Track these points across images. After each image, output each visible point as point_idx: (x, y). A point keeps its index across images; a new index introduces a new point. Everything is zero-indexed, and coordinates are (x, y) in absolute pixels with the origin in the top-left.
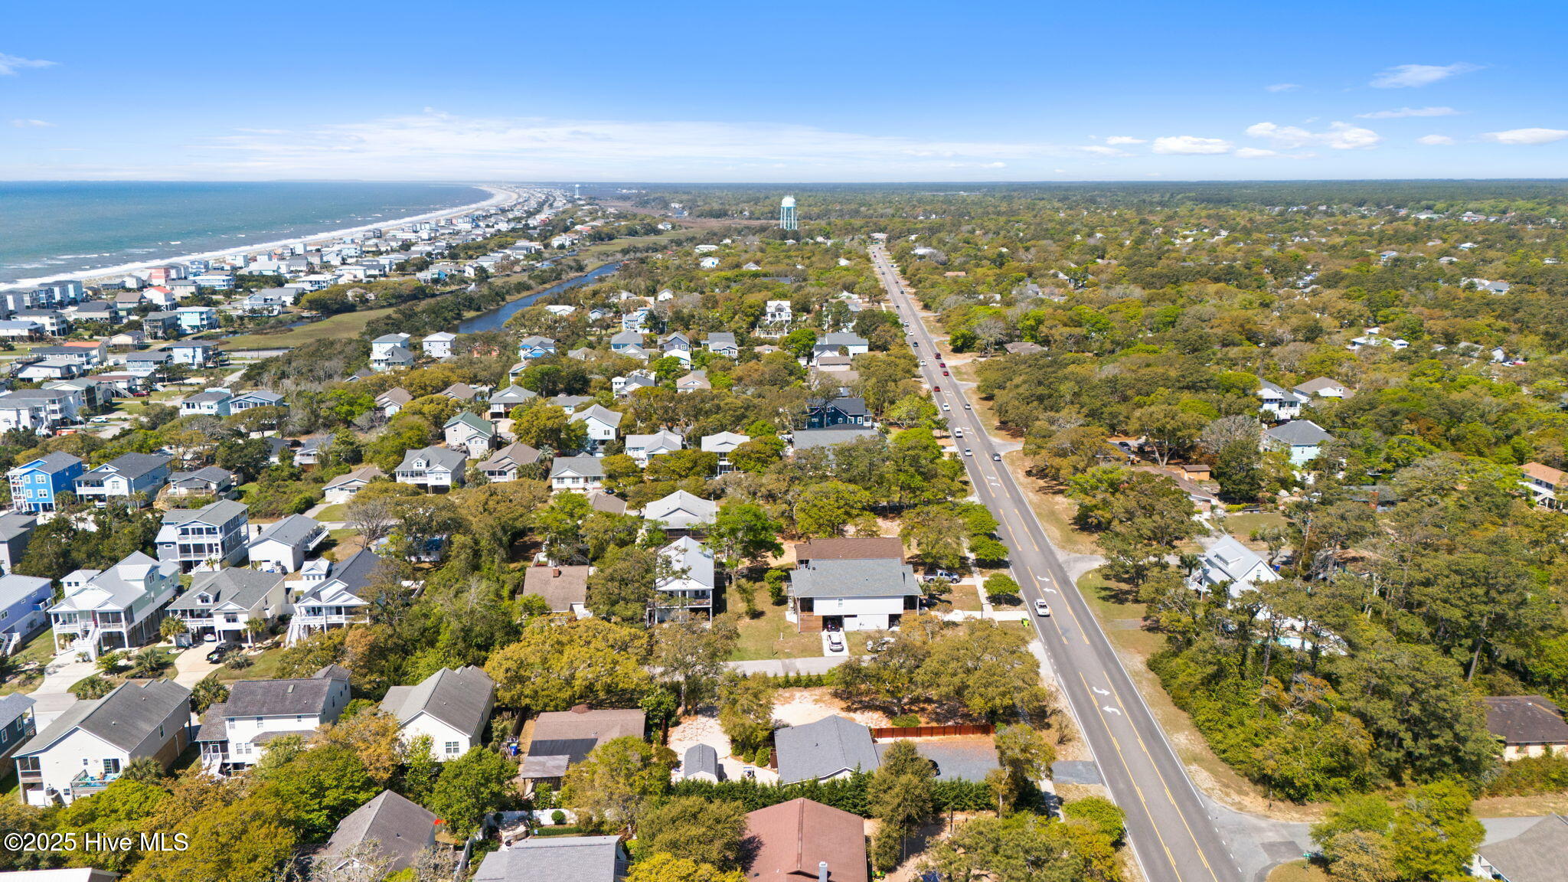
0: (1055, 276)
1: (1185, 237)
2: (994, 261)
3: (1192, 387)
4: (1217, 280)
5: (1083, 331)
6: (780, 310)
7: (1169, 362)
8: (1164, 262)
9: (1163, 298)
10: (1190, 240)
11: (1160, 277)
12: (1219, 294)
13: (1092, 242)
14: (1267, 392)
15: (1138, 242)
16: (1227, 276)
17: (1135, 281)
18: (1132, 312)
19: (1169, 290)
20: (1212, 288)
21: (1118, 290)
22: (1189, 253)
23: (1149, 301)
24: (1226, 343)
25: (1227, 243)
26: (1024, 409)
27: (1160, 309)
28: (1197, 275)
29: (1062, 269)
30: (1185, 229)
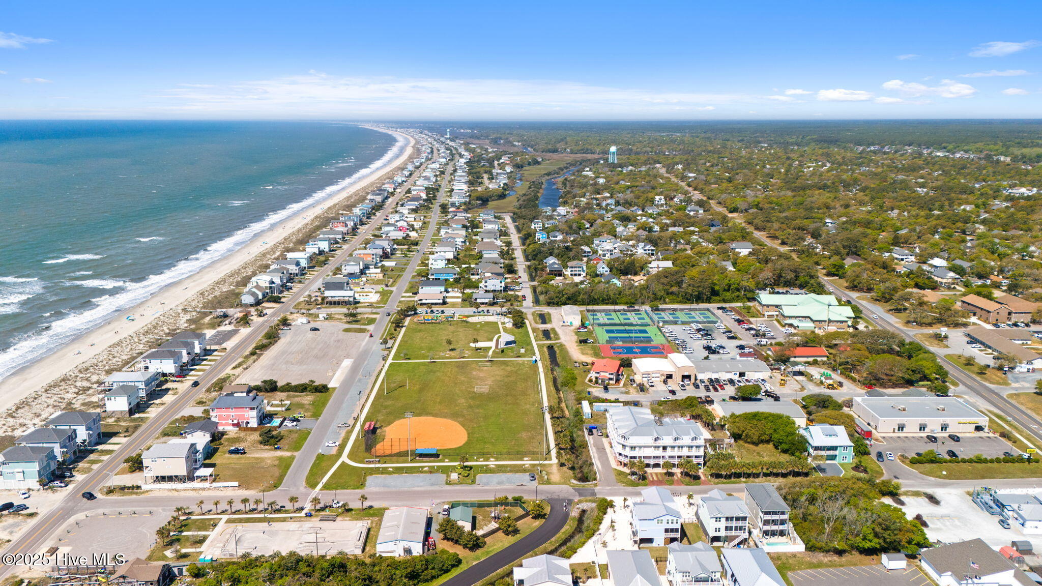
0: (756, 187)
1: (809, 167)
2: (727, 180)
3: (807, 218)
4: (820, 189)
5: (773, 205)
6: (660, 199)
7: (801, 213)
8: (799, 181)
9: (799, 195)
10: (811, 169)
11: (798, 187)
12: (820, 194)
13: (765, 170)
14: (828, 220)
15: (787, 171)
16: (824, 187)
17: (788, 189)
18: (789, 200)
19: (801, 193)
20: (817, 192)
21: (783, 193)
22: (810, 176)
23: (794, 197)
24: (818, 209)
25: (828, 171)
26: (763, 224)
27: (798, 199)
28: (812, 187)
29: (758, 184)
30: (810, 162)
